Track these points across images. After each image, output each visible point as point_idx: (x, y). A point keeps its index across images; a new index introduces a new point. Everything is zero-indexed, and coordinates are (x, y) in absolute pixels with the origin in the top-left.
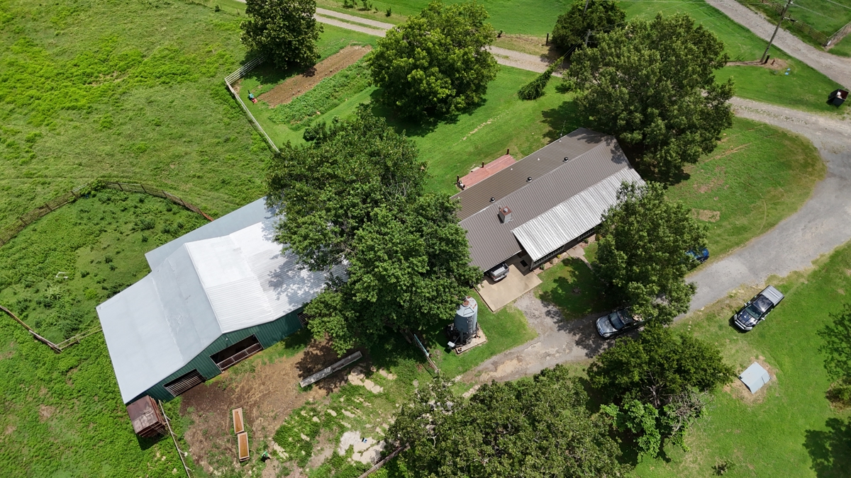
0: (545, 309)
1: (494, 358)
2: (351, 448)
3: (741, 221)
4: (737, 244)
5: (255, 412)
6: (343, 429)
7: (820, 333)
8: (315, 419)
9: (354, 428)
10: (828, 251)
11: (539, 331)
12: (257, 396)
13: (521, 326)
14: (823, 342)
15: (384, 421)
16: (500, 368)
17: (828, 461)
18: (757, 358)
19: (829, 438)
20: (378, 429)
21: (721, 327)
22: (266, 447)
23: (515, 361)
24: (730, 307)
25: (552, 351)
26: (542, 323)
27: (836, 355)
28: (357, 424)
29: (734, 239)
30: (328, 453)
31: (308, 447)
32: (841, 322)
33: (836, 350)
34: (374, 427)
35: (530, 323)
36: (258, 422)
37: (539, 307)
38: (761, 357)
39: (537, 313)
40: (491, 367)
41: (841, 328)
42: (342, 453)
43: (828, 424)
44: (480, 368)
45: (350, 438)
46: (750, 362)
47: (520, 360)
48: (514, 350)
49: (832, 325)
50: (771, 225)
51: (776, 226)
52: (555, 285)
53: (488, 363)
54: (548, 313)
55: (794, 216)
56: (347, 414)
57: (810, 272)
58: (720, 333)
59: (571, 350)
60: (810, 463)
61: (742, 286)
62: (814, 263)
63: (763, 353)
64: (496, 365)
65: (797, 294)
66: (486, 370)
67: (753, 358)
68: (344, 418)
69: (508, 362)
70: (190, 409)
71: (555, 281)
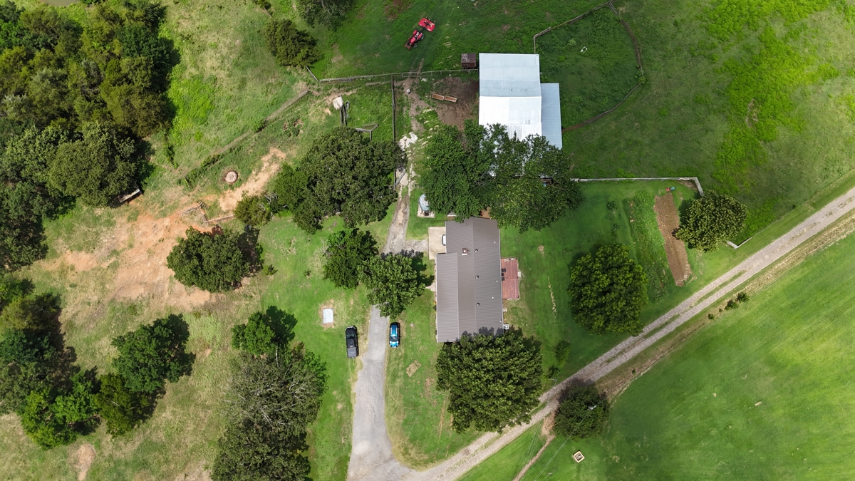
0: (415, 251)
1: (408, 214)
2: (410, 138)
3: (399, 382)
4: (388, 368)
5: (451, 108)
6: (419, 138)
7: (325, 363)
8: (431, 129)
9: (417, 142)
10: (355, 407)
11: (408, 242)
12: (458, 111)
13: (415, 235)
14: (321, 362)
15: (412, 156)
16: (402, 214)
17: (283, 320)
18: (335, 325)
19: (289, 329)
20: (410, 151)
21: (356, 321)
22: (433, 106)
23: (401, 222)
24: (362, 334)
25: (395, 241)
26: (410, 245)
27: (313, 362)
28: (418, 144)
29: (392, 369)
30: (414, 128)
31: (422, 121)
32: (322, 378)
33: (315, 365)
34: (412, 150)
35: (415, 241)
36: (446, 107)
37: (419, 249)
38: (333, 327)
39: (416, 247)
40: (406, 211)
41: (321, 375)
42: (410, 133)
43: (294, 333)
44: (408, 206)
45: (414, 138)
46: (334, 319)
47: (400, 224)
48: (406, 226)
49: (324, 372)
50: (387, 395)
51: (384, 396)
52: (424, 263)
53: (408, 210)
54: (413, 251)
55: (383, 411)
56: (425, 143)
57: (352, 387)
58: (354, 318)
59: (390, 249)
60: (287, 312)
61: (368, 349)
62: (355, 394)
63: (335, 330)
64: (405, 213)
65: (347, 370)
66: (406, 208)
67: (336, 323)
68: (424, 141)
69: (403, 219)
70: (469, 83)
71: (426, 265)
